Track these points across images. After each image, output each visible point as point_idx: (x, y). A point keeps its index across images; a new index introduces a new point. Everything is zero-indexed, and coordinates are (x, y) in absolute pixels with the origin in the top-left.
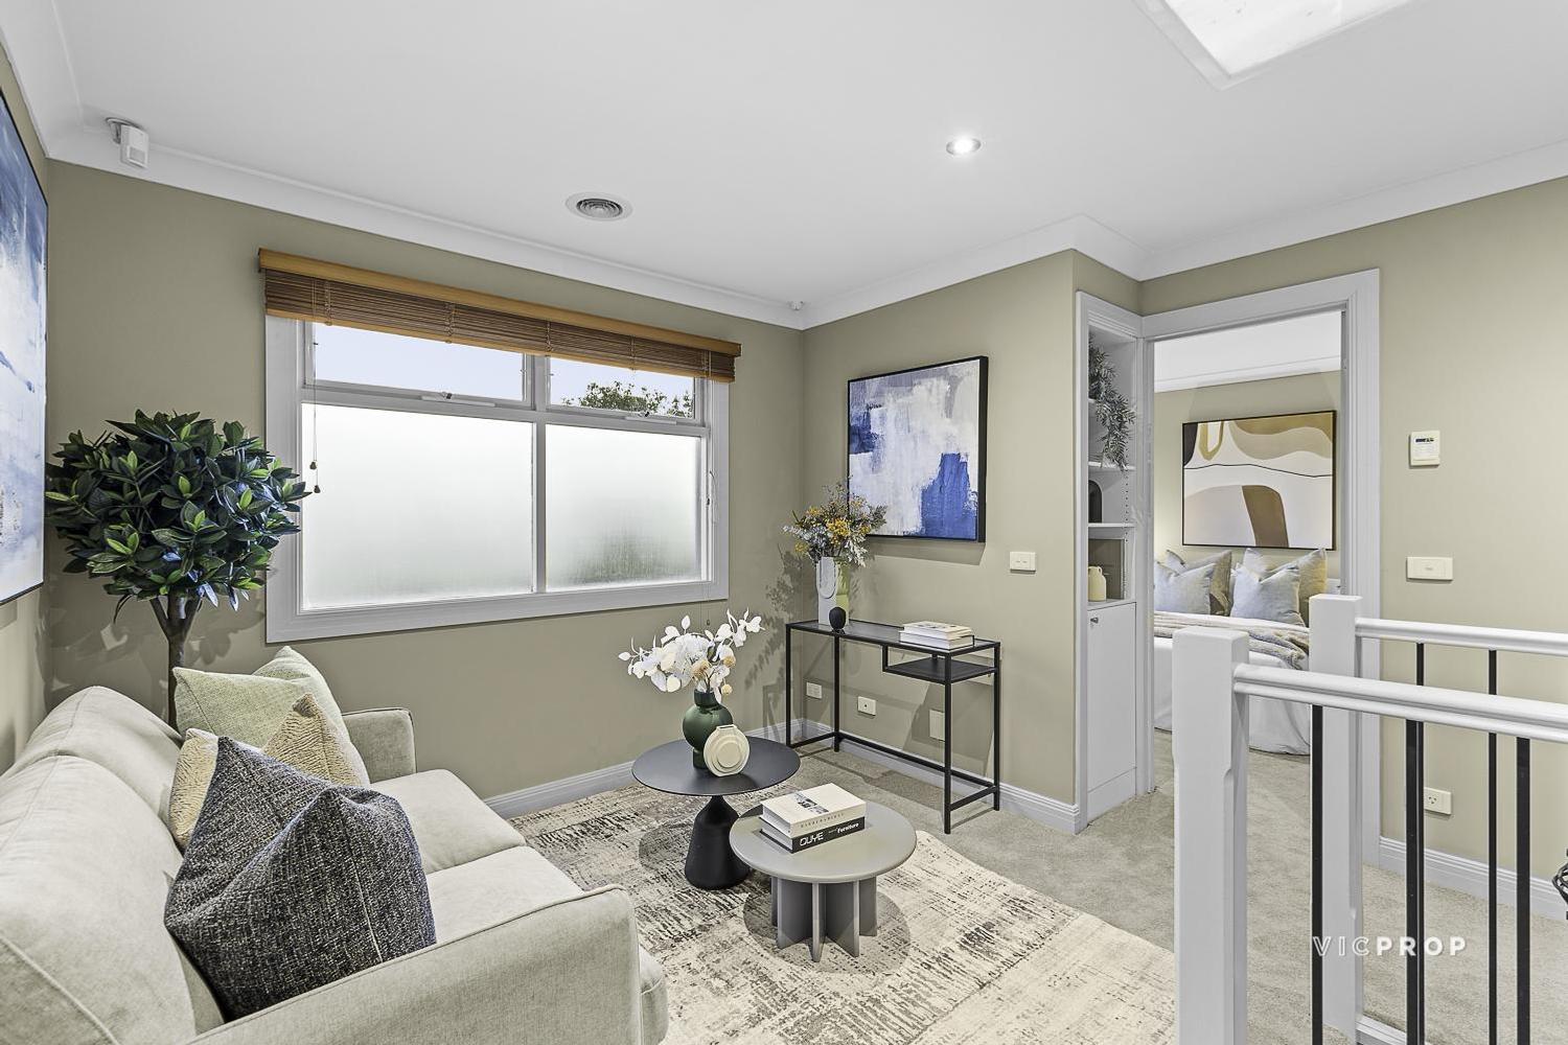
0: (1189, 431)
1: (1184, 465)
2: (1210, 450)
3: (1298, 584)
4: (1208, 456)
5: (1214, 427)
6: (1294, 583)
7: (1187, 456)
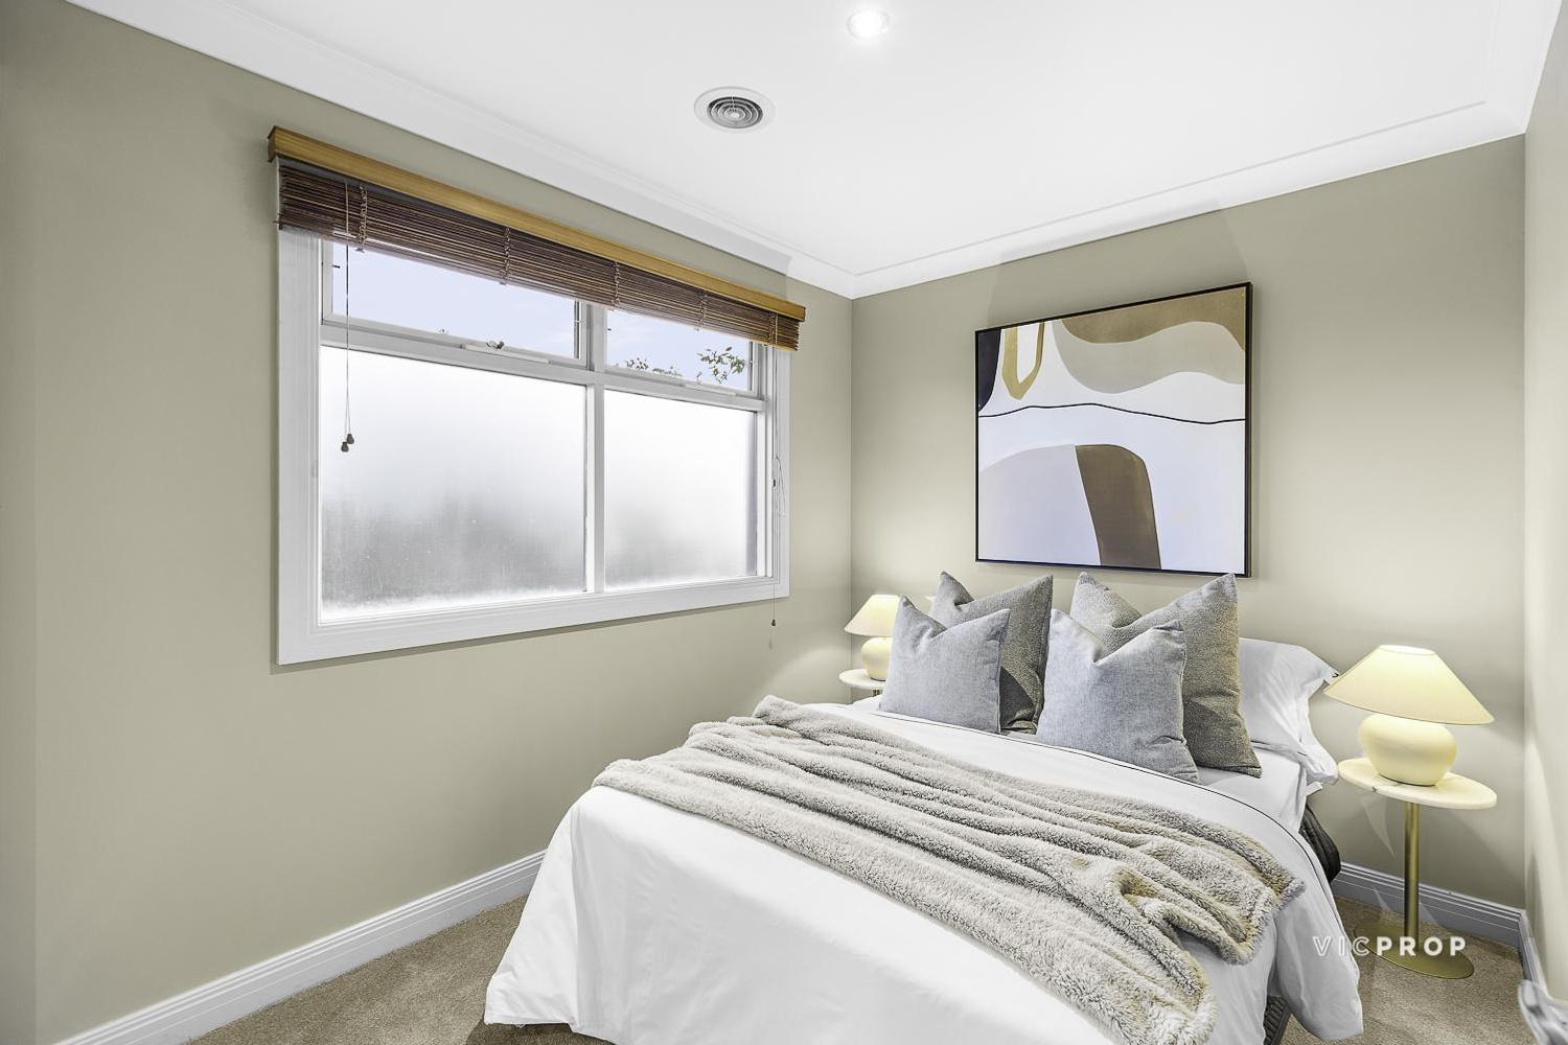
0: (987, 344)
1: (979, 407)
2: (1021, 379)
3: (1181, 666)
4: (1018, 390)
5: (1027, 335)
6: (1171, 666)
7: (983, 392)
